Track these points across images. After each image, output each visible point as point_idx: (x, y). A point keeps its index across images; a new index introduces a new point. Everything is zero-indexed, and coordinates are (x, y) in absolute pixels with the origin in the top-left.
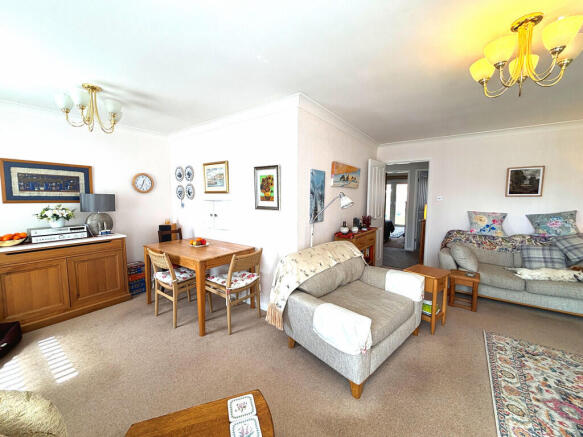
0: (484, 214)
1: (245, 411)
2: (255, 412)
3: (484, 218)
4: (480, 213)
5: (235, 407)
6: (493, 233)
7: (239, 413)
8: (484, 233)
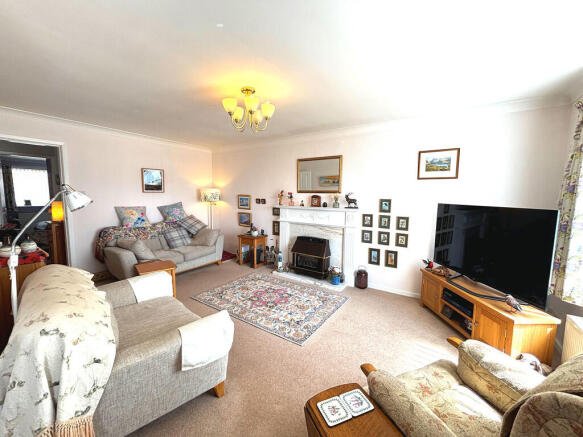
0: (133, 208)
1: (338, 406)
2: (337, 397)
3: (134, 212)
4: (130, 208)
5: (336, 417)
6: (143, 225)
7: (341, 411)
8: (137, 225)
